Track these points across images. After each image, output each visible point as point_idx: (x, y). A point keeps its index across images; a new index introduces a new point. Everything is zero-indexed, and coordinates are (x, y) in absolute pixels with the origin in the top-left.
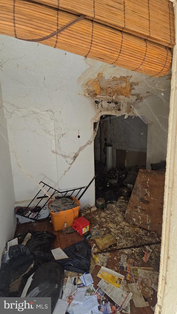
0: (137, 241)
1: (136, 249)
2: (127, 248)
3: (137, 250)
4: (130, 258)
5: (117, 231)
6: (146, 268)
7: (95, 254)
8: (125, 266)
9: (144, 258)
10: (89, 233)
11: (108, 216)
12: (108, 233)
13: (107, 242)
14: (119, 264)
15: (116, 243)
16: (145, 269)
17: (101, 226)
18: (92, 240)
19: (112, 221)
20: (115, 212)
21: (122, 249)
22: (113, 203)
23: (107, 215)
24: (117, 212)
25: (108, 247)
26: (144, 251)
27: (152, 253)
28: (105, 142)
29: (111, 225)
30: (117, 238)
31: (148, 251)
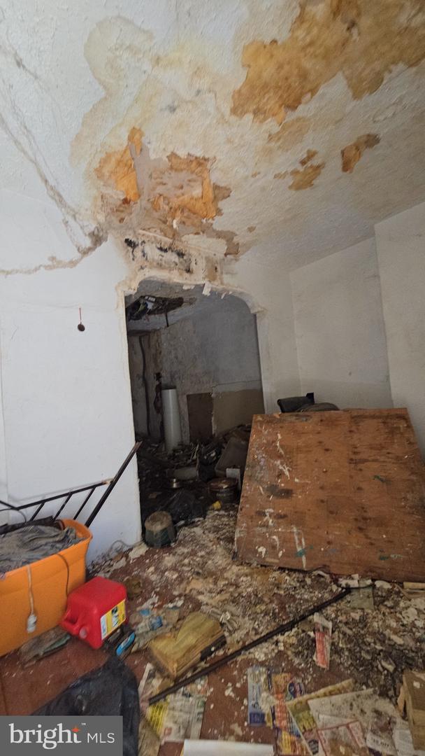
0: (282, 608)
1: (287, 634)
2: (258, 640)
3: (289, 637)
4: (277, 673)
5: (218, 597)
6: (330, 688)
7: (153, 701)
8: (265, 708)
9: (319, 655)
10: (125, 629)
11: (186, 561)
12: (194, 610)
13: (191, 640)
14: (246, 707)
15: (223, 637)
16: (331, 694)
17: (166, 596)
18: (138, 651)
19: (198, 574)
20: (203, 547)
21: (246, 648)
22: (194, 525)
23: (182, 558)
24: (210, 544)
25: (199, 656)
26: (312, 634)
27: (333, 632)
28: (157, 383)
29: (197, 584)
30: (221, 618)
31: (321, 630)
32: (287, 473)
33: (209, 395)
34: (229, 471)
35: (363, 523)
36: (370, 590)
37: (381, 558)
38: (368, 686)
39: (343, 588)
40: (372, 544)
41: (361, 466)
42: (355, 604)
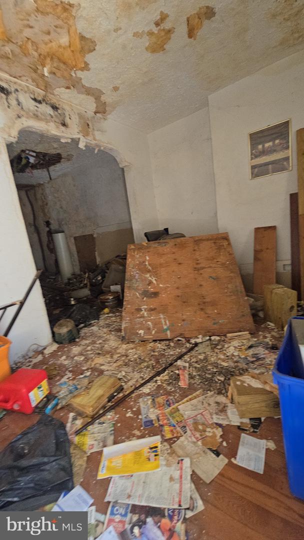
0: (158, 362)
1: (162, 375)
2: (145, 382)
3: (164, 376)
4: (158, 397)
5: (115, 365)
6: (190, 397)
8: (153, 417)
9: (182, 382)
10: (49, 397)
11: (89, 348)
12: (99, 375)
13: (100, 392)
14: (141, 419)
15: (121, 386)
16: (191, 400)
17: (77, 371)
18: (62, 408)
19: (99, 354)
20: (100, 337)
21: (137, 388)
22: (92, 325)
23: (85, 347)
24: (105, 335)
25: (107, 400)
26: (177, 372)
27: (189, 368)
28: (48, 229)
29: (99, 360)
30: (119, 376)
31: (182, 368)
32: (154, 282)
33: (92, 235)
34: (113, 288)
35: (203, 305)
36: (208, 342)
37: (214, 324)
38: (211, 391)
39: (193, 344)
40: (208, 317)
41: (201, 271)
42: (200, 351)
